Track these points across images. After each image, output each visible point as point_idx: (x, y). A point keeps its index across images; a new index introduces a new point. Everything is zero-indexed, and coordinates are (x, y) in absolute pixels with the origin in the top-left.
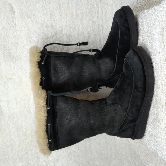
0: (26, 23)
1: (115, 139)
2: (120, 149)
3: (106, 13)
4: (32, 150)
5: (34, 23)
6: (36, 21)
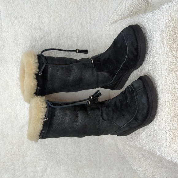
0: (13, 24)
1: (104, 145)
2: (109, 155)
3: (95, 17)
4: (19, 160)
5: (21, 25)
6: (24, 23)
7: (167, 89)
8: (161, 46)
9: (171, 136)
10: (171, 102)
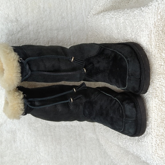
1: (85, 140)
2: (91, 150)
7: (154, 94)
9: (157, 142)
10: (158, 107)
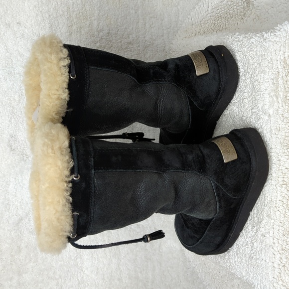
0: (3, 38)
2: (169, 268)
3: (152, 26)
4: (11, 279)
5: (19, 39)
6: (23, 35)
7: (279, 179)
8: (273, 100)
9: (281, 260)
10: (285, 201)
